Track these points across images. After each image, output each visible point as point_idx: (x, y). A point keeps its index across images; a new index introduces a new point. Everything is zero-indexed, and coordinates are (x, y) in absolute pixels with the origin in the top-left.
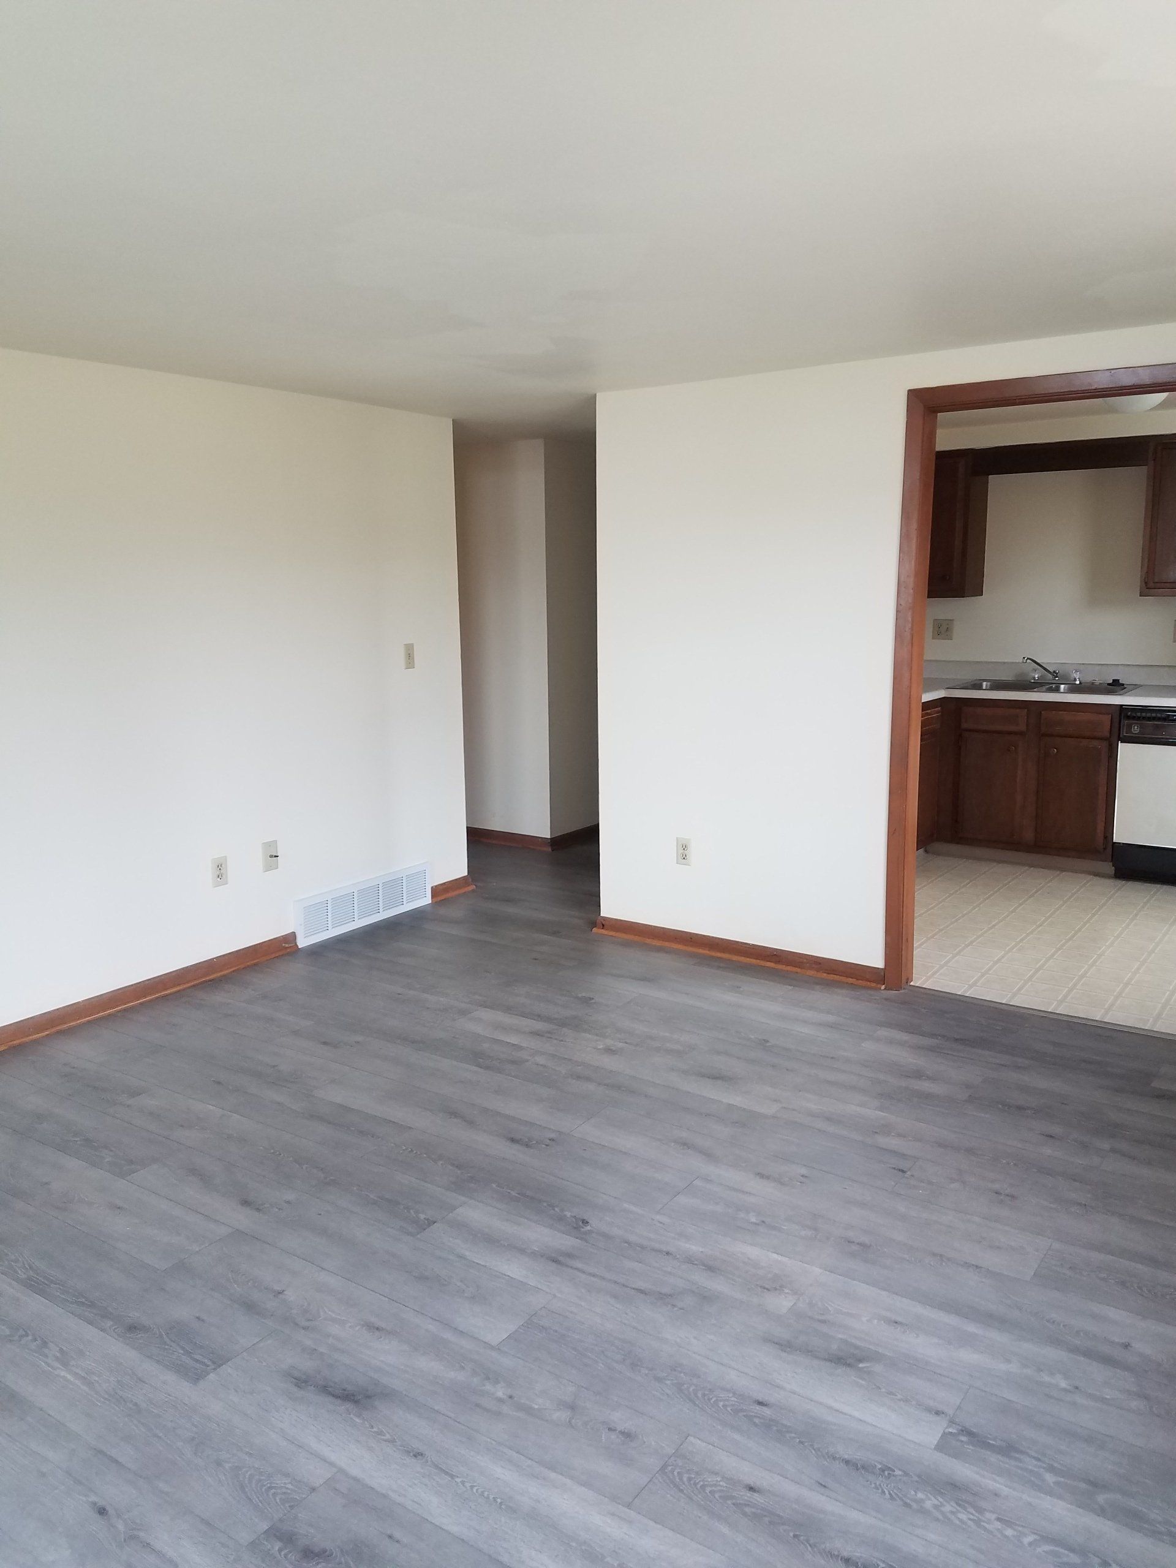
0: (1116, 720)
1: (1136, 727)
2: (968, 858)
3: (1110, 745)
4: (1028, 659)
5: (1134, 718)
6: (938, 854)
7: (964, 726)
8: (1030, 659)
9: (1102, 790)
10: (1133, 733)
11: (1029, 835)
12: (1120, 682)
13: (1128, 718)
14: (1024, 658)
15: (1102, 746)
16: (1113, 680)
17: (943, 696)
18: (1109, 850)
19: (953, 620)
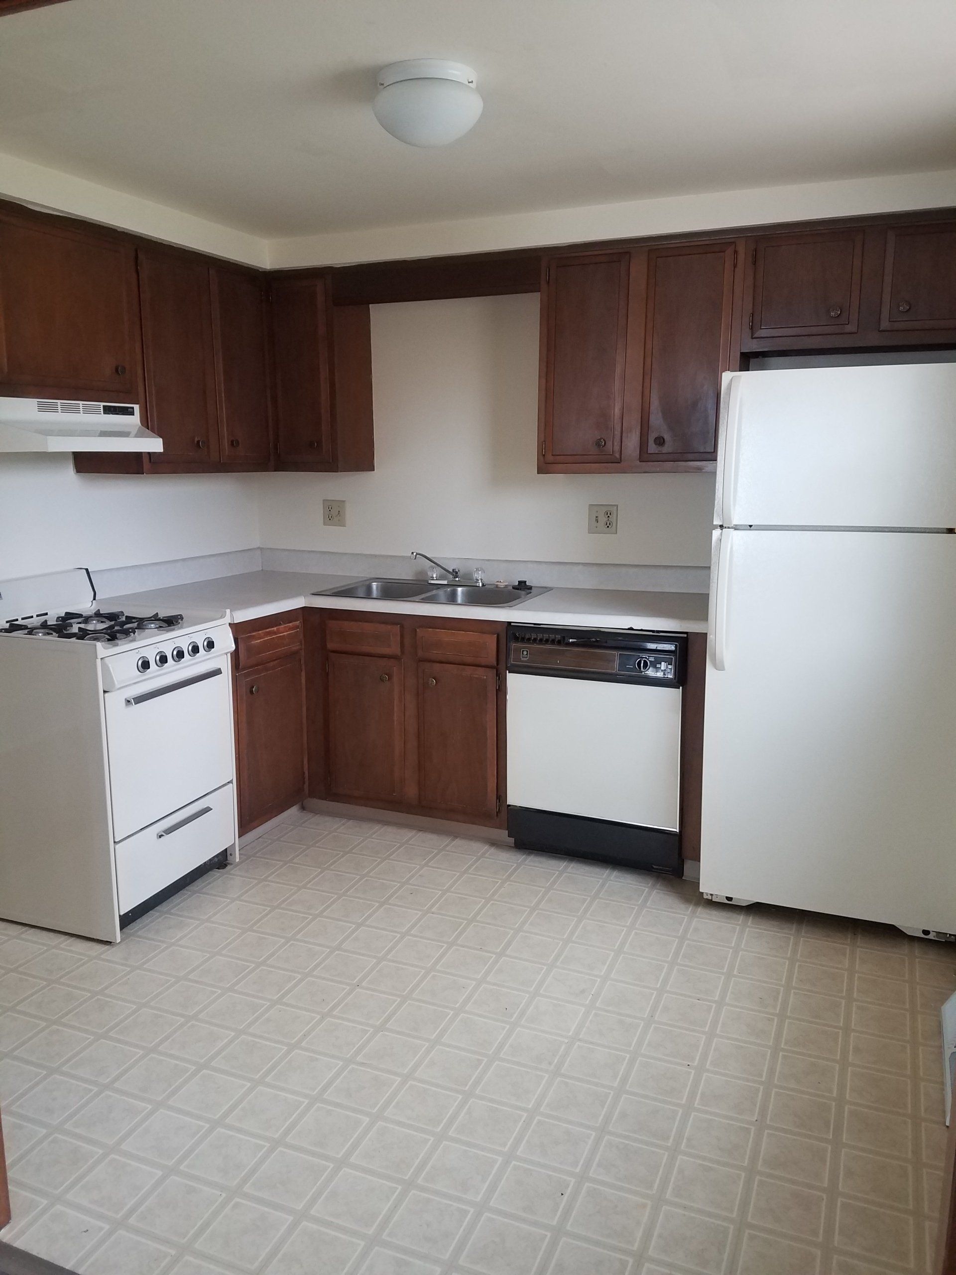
0: (503, 640)
1: (525, 653)
2: (350, 817)
3: (498, 675)
4: (417, 554)
5: (523, 640)
6: (315, 812)
7: (330, 646)
8: (420, 554)
9: (491, 732)
10: (523, 661)
11: (411, 791)
12: (527, 584)
13: (516, 639)
14: (412, 553)
15: (488, 676)
16: (519, 581)
17: (304, 606)
18: (504, 815)
19: (344, 501)
